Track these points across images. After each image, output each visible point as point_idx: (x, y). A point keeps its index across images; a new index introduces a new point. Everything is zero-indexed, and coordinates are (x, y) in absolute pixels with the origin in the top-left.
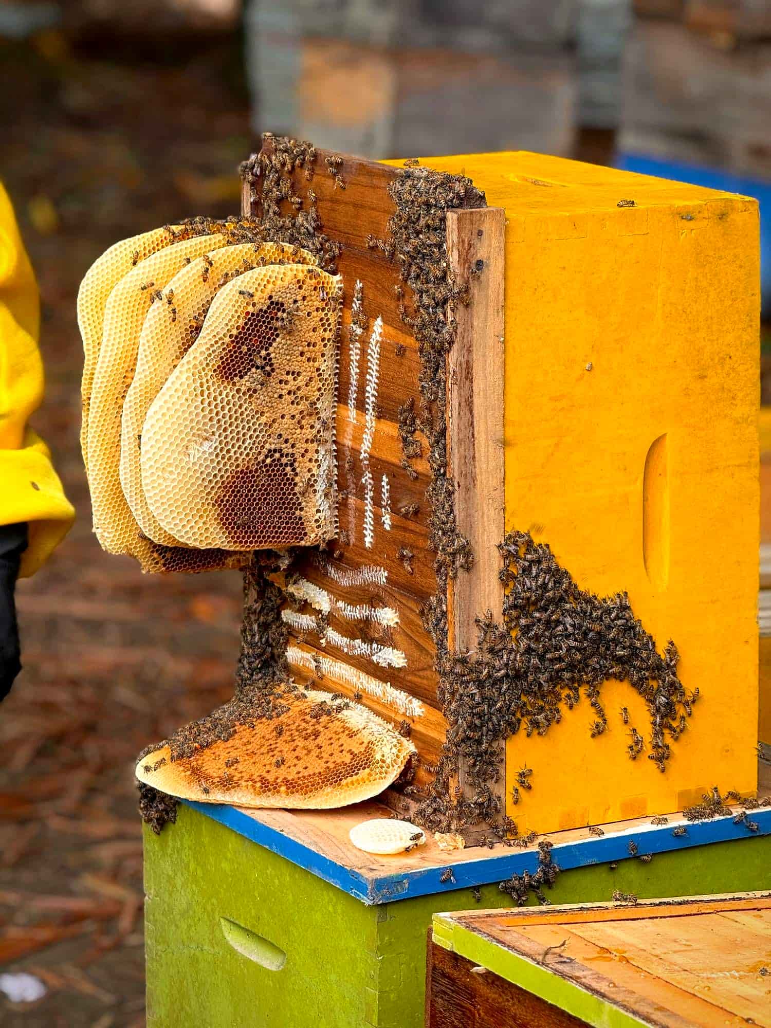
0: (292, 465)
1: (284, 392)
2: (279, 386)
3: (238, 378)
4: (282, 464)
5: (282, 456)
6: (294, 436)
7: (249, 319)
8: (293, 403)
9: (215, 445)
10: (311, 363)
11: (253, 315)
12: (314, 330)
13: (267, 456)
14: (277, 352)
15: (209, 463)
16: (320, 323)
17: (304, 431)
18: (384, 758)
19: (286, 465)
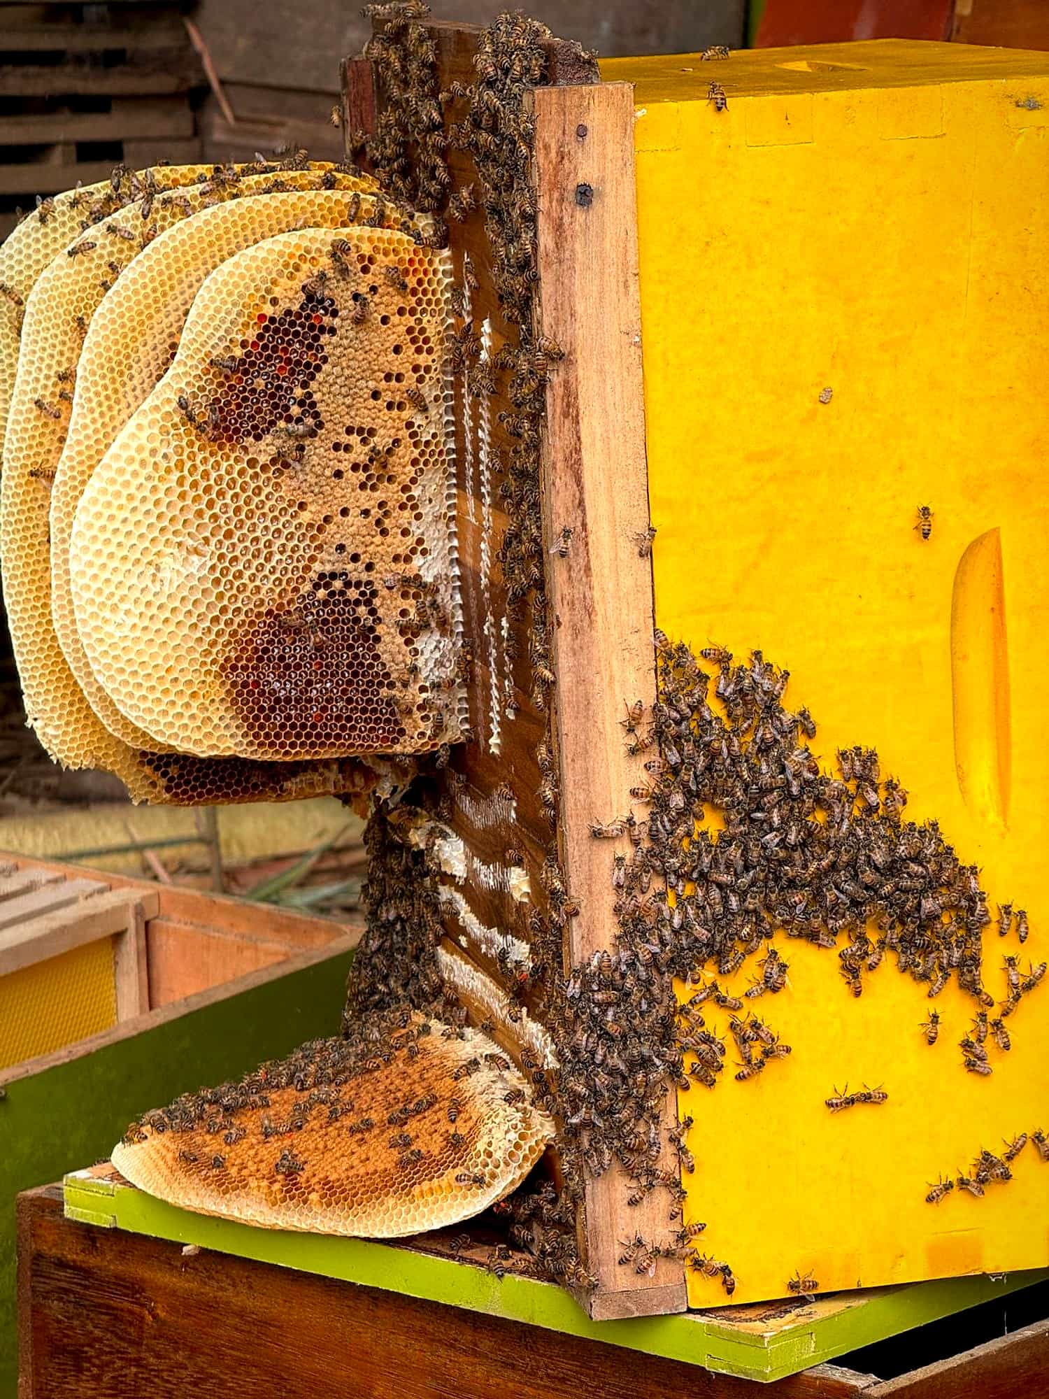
0: (368, 603)
1: (345, 466)
2: (333, 454)
3: (251, 439)
4: (348, 601)
5: (348, 584)
6: (371, 549)
7: (266, 329)
8: (363, 486)
9: (210, 564)
10: (395, 412)
11: (272, 320)
12: (397, 350)
13: (316, 586)
14: (325, 390)
15: (200, 596)
16: (408, 337)
17: (389, 539)
18: (491, 1149)
19: (357, 602)
